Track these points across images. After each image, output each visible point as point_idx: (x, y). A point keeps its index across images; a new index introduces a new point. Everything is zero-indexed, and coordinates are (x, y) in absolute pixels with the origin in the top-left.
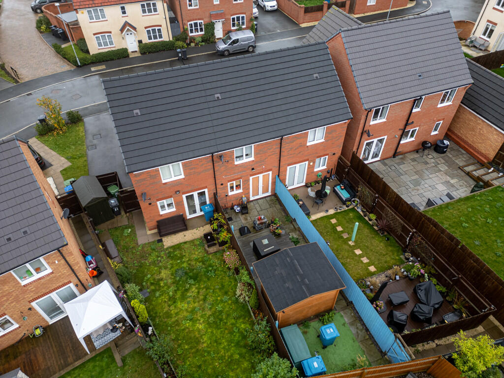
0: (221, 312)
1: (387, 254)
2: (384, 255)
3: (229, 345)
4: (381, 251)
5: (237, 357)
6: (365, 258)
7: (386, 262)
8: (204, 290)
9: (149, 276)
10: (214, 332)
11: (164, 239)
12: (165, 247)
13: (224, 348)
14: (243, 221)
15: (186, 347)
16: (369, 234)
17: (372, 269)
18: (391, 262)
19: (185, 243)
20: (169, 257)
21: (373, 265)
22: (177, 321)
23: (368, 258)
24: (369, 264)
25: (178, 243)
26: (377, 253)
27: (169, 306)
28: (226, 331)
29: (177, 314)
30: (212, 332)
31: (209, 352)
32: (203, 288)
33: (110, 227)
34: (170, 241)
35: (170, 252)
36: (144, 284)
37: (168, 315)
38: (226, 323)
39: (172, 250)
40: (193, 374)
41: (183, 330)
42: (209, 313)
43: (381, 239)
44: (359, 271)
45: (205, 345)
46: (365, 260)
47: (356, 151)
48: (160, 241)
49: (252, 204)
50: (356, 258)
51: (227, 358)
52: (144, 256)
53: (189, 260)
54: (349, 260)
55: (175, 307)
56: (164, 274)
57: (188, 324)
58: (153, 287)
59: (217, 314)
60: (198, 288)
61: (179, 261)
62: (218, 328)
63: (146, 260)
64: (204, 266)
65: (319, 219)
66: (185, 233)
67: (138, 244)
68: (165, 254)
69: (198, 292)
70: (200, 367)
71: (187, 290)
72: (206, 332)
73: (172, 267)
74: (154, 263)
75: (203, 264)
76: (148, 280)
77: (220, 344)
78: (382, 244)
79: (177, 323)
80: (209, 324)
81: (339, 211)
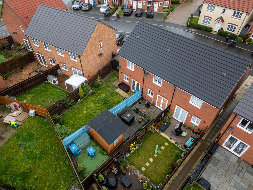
1: (158, 175)
2: (156, 174)
4: (158, 171)
6: (149, 164)
7: (151, 175)
9: (101, 92)
10: (84, 117)
11: (119, 89)
12: (115, 90)
13: (78, 122)
15: (76, 112)
16: (167, 163)
17: (143, 169)
19: (120, 95)
20: (111, 93)
21: (146, 168)
22: (85, 105)
23: (150, 166)
24: (145, 167)
26: (156, 170)
27: (91, 101)
28: (85, 120)
29: (88, 104)
30: (84, 116)
31: (75, 118)
32: (101, 107)
33: (115, 73)
34: (119, 91)
35: (113, 92)
36: (97, 92)
37: (87, 103)
38: (89, 119)
39: (114, 93)
40: (66, 117)
41: (82, 109)
42: (91, 113)
43: (167, 170)
44: (139, 163)
45: (78, 116)
46: (147, 164)
48: (117, 88)
49: (154, 107)
50: (147, 160)
51: (75, 124)
52: (108, 87)
53: (112, 99)
54: (143, 156)
55: (91, 103)
56: (103, 95)
57: (85, 109)
58: (97, 94)
59: (92, 115)
60: (101, 106)
61: (110, 96)
62: (86, 117)
63: (107, 88)
64: (112, 104)
65: (164, 137)
66: (125, 92)
67: (112, 83)
68: (112, 91)
69: (99, 107)
70: (69, 117)
71: (99, 103)
72: (83, 115)
73: (107, 96)
74: (106, 91)
75: (113, 103)
76: (99, 92)
77: (80, 120)
78: (164, 171)
79: (84, 106)
80: (87, 114)
81: (176, 145)
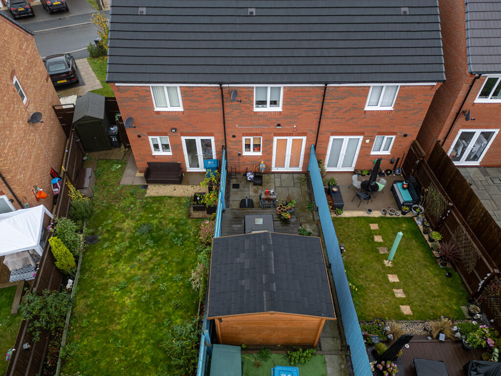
0: (163, 292)
1: (439, 296)
2: (434, 296)
3: (146, 340)
4: (430, 289)
5: (147, 360)
6: (401, 291)
7: (432, 307)
8: (160, 258)
9: (110, 221)
10: (140, 314)
11: (150, 187)
12: (146, 195)
13: (138, 341)
14: (252, 193)
15: (96, 321)
16: (421, 260)
17: (406, 310)
18: (442, 310)
19: (171, 197)
20: (143, 207)
21: (408, 304)
22: (107, 284)
23: (405, 292)
24: (403, 302)
25: (163, 195)
26: (423, 289)
27: (110, 263)
28: (154, 320)
29: (112, 275)
30: (136, 314)
31: (116, 339)
32: (159, 255)
33: (102, 157)
34: (154, 190)
35: (148, 202)
36: (100, 228)
37: (101, 273)
38: (160, 309)
39: (151, 201)
40: (82, 360)
41: (107, 298)
42: (149, 288)
43: (438, 272)
45: (119, 327)
46: (399, 294)
47: (442, 141)
48: (146, 187)
49: (272, 176)
50: (387, 287)
51: (134, 356)
52: (117, 198)
53: (162, 218)
55: (115, 266)
56: (128, 224)
57: (116, 292)
58: (106, 235)
59: (157, 293)
60: (154, 254)
61: (151, 215)
62: (146, 311)
63: (117, 202)
64: (175, 230)
65: (355, 218)
66: (176, 186)
67: (119, 183)
68: (141, 203)
69: (151, 258)
70: (95, 353)
71: (139, 251)
72: (130, 312)
73: (140, 220)
74: (123, 210)
75: (177, 227)
76: (106, 225)
77: (138, 333)
78: (436, 279)
79: (105, 287)
80: (139, 302)
81: (388, 215)
